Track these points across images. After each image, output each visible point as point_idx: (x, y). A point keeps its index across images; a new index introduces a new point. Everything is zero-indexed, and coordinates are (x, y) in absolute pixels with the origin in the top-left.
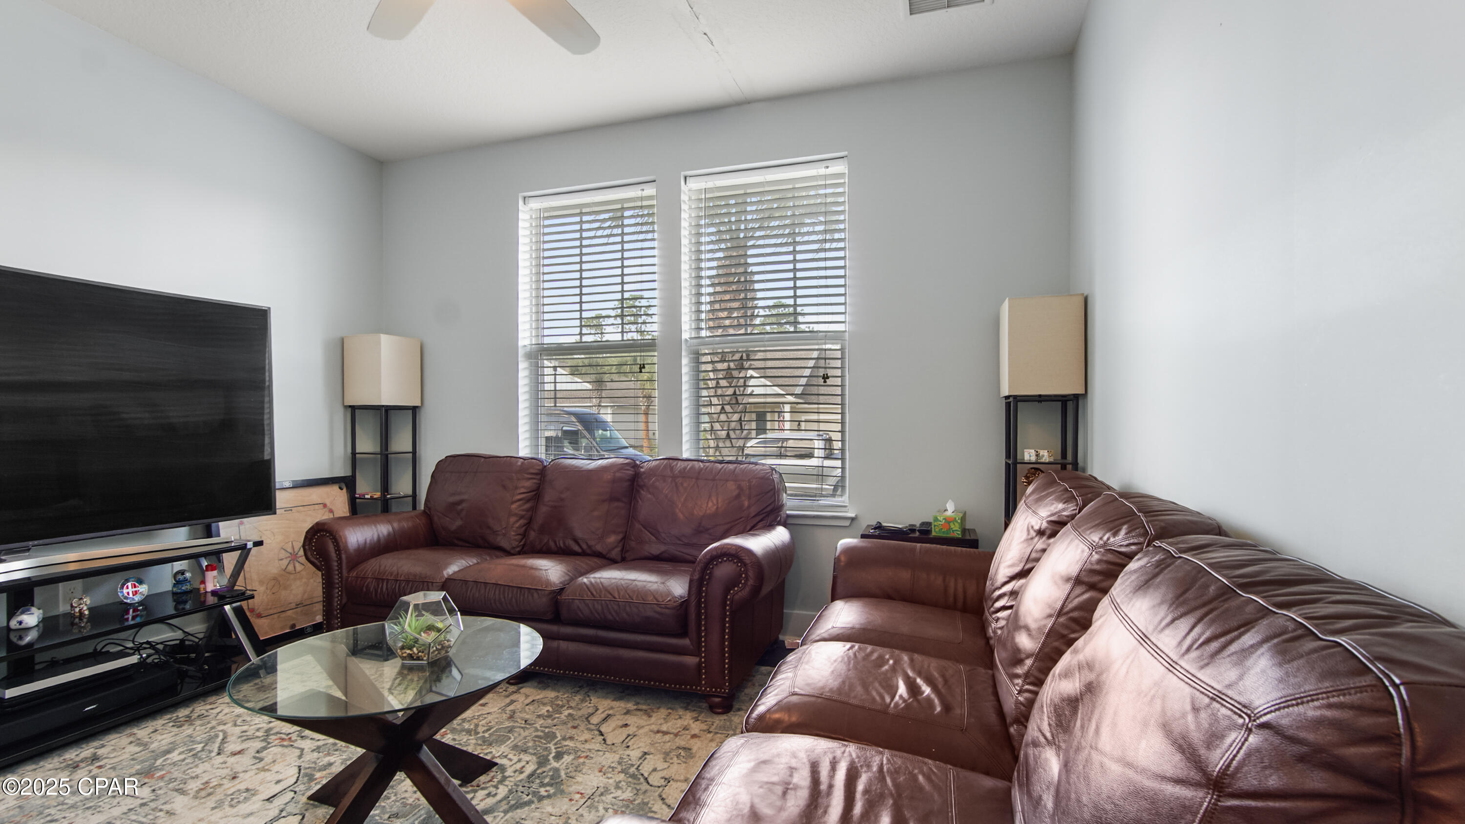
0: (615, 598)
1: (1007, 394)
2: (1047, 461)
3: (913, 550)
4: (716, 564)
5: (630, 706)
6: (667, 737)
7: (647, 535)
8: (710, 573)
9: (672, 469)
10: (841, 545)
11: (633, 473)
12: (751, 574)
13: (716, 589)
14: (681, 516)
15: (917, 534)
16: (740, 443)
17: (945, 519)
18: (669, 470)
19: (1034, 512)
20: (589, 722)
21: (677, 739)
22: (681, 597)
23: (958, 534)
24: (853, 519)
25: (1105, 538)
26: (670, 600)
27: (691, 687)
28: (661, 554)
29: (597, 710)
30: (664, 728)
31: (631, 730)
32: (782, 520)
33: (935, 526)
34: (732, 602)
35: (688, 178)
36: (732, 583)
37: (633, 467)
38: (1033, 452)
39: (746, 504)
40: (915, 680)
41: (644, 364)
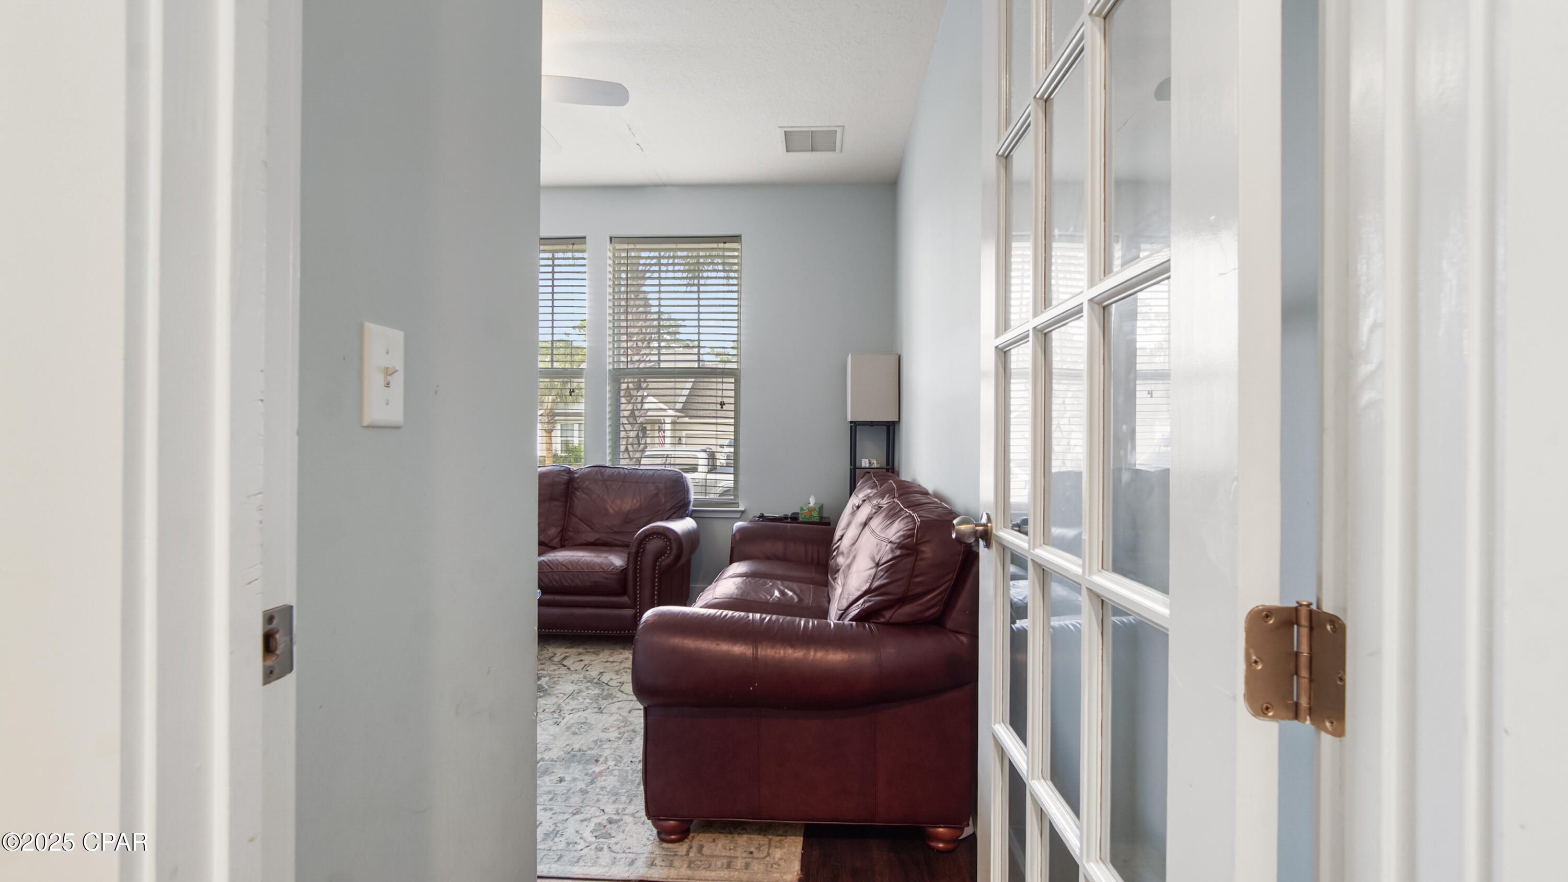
0: (568, 569)
1: (850, 420)
2: (876, 467)
3: (786, 528)
4: (648, 541)
5: (581, 650)
6: (615, 664)
7: (583, 526)
8: (644, 547)
9: (602, 474)
10: (736, 526)
11: (568, 478)
12: (674, 546)
13: (648, 559)
14: (611, 510)
15: (789, 520)
16: (638, 455)
17: (808, 509)
18: (599, 476)
19: (857, 496)
20: (552, 661)
21: (622, 664)
22: (621, 566)
23: (817, 519)
24: (742, 512)
25: (879, 501)
26: (613, 569)
27: (629, 631)
28: (595, 541)
29: (555, 654)
30: (611, 659)
31: (586, 662)
32: (689, 513)
33: (801, 514)
34: (660, 568)
35: (613, 239)
36: (660, 554)
37: (568, 473)
38: (867, 461)
39: (663, 500)
40: (784, 591)
41: (573, 389)
